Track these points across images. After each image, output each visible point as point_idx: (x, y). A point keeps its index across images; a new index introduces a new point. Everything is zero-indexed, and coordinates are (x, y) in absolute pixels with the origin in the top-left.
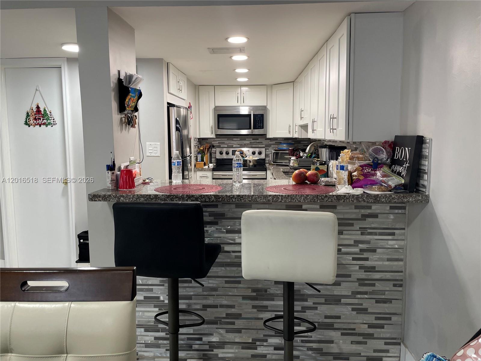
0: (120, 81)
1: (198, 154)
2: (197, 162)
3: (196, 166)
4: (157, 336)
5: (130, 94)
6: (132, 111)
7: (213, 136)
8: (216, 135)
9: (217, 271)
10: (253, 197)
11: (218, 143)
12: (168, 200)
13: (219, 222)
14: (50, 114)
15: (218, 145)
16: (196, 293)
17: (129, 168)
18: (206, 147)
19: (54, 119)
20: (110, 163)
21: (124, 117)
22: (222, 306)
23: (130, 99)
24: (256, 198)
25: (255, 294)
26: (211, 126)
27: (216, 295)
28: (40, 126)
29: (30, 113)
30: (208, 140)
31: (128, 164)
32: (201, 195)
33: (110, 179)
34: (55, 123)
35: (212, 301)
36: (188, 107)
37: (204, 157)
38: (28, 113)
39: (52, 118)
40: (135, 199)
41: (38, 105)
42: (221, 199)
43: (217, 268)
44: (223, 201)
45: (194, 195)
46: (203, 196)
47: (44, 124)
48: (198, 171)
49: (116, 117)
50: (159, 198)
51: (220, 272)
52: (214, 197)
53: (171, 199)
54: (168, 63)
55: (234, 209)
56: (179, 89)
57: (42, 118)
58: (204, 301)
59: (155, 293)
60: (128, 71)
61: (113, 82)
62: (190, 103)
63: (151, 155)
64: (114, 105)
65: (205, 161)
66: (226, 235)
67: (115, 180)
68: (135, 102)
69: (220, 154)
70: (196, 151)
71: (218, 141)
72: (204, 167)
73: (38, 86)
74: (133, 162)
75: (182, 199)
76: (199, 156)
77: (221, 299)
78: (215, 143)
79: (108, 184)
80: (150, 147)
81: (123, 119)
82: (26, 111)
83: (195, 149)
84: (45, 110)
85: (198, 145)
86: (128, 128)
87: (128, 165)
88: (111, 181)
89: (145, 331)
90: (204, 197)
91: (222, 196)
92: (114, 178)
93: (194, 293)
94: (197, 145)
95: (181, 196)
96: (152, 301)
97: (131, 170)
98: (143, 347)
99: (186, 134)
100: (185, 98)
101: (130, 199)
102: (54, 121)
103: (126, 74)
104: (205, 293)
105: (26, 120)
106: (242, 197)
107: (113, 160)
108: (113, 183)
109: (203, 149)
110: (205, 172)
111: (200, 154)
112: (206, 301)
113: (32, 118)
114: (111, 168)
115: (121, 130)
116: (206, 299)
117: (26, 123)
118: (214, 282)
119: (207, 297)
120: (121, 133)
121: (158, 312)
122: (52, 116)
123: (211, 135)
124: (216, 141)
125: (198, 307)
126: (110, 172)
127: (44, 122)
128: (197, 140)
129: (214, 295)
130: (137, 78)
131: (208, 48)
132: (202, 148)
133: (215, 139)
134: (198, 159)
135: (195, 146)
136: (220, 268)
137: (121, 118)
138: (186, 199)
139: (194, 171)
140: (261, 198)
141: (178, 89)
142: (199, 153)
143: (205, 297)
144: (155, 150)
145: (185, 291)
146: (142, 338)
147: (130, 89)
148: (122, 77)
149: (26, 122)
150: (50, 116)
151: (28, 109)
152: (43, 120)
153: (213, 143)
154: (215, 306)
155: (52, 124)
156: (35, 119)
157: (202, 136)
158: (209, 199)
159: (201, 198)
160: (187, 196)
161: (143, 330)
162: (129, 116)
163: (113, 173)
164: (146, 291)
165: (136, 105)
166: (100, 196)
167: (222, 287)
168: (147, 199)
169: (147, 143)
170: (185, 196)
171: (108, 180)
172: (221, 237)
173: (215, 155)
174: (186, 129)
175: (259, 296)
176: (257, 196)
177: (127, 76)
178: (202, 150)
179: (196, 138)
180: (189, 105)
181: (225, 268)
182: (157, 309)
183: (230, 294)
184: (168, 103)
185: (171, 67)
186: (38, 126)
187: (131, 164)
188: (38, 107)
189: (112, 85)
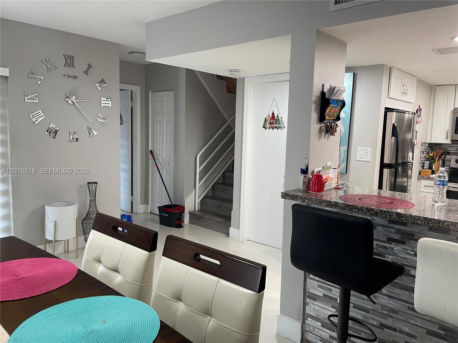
0: (323, 93)
1: (426, 161)
2: (423, 170)
3: (421, 174)
4: (332, 335)
5: (331, 105)
6: (334, 120)
7: (448, 141)
8: (452, 141)
9: (400, 293)
10: (445, 224)
11: (455, 149)
12: (347, 209)
13: (407, 242)
14: (281, 119)
15: (455, 152)
16: (374, 308)
17: (321, 173)
18: (438, 154)
19: (283, 124)
20: (304, 168)
21: (323, 126)
22: (401, 332)
23: (331, 110)
24: (448, 225)
25: (443, 332)
26: (446, 130)
27: (396, 318)
28: (273, 129)
29: (267, 119)
30: (442, 145)
31: (320, 169)
32: (382, 210)
33: (302, 181)
34: (284, 127)
35: (390, 322)
36: (415, 112)
37: (434, 164)
38: (266, 119)
39: (282, 123)
40: (317, 203)
41: (273, 112)
42: (403, 218)
43: (399, 290)
44: (406, 221)
45: (373, 209)
46: (383, 211)
47: (276, 127)
48: (422, 179)
49: (315, 126)
50: (339, 205)
51: (403, 295)
52: (395, 215)
53: (350, 209)
54: (390, 68)
55: (427, 232)
56: (404, 93)
57: (275, 123)
58: (382, 319)
59: (333, 294)
60: (333, 84)
61: (315, 96)
62: (419, 105)
63: (361, 160)
64: (315, 116)
65: (433, 169)
66: (413, 258)
67: (306, 183)
68: (337, 112)
69: (455, 163)
70: (424, 157)
71: (455, 148)
72: (432, 176)
73: (275, 97)
74: (326, 168)
75: (361, 211)
76: (427, 164)
77: (401, 324)
78: (452, 150)
79: (300, 185)
80: (361, 152)
81: (323, 128)
82: (265, 117)
83: (422, 155)
84: (278, 116)
85: (428, 151)
86: (328, 136)
87: (320, 171)
88: (303, 183)
89: (322, 326)
90: (384, 213)
91: (405, 215)
92: (306, 181)
93: (372, 308)
94: (426, 151)
95: (360, 207)
96: (330, 301)
97: (321, 175)
98: (318, 340)
99: (409, 138)
100: (413, 101)
101: (313, 201)
102: (284, 125)
103: (331, 86)
104: (385, 312)
105: (264, 124)
106: (430, 221)
107: (306, 165)
108: (305, 185)
109: (434, 155)
110: (431, 181)
111: (428, 161)
112: (384, 321)
113: (268, 123)
114: (305, 172)
115: (319, 138)
116: (385, 318)
117: (264, 127)
118: (394, 304)
119: (386, 316)
120: (319, 140)
121: (334, 313)
122: (282, 121)
123: (446, 141)
124: (453, 147)
125: (375, 323)
126: (302, 175)
127: (276, 126)
128: (427, 145)
129: (394, 318)
130: (338, 90)
131: (432, 50)
132: (431, 155)
133: (452, 145)
134: (425, 166)
135: (423, 151)
136: (403, 291)
137: (321, 127)
138: (365, 211)
139: (418, 179)
140: (455, 226)
141: (402, 93)
142: (427, 159)
143: (385, 316)
144: (365, 155)
145: (363, 302)
146: (319, 331)
147: (331, 101)
148: (325, 90)
149: (264, 125)
150: (281, 121)
151: (266, 116)
152: (276, 124)
153: (448, 149)
154: (395, 330)
155: (281, 128)
156: (270, 123)
157: (433, 141)
158: (390, 216)
159: (381, 213)
160: (366, 208)
161: (320, 324)
162: (328, 125)
163: (305, 177)
164: (325, 289)
165: (339, 115)
166: (289, 195)
167: (404, 313)
168: (328, 204)
169: (358, 148)
170: (364, 209)
171: (300, 182)
172: (407, 259)
173: (450, 162)
174: (411, 132)
175: (448, 337)
176: (450, 223)
177: (331, 88)
178: (432, 156)
179: (426, 143)
180: (417, 108)
181: (409, 293)
182: (334, 310)
183: (412, 322)
184: (386, 108)
185: (394, 71)
186: (272, 129)
187: (324, 169)
188: (273, 114)
189: (314, 98)
